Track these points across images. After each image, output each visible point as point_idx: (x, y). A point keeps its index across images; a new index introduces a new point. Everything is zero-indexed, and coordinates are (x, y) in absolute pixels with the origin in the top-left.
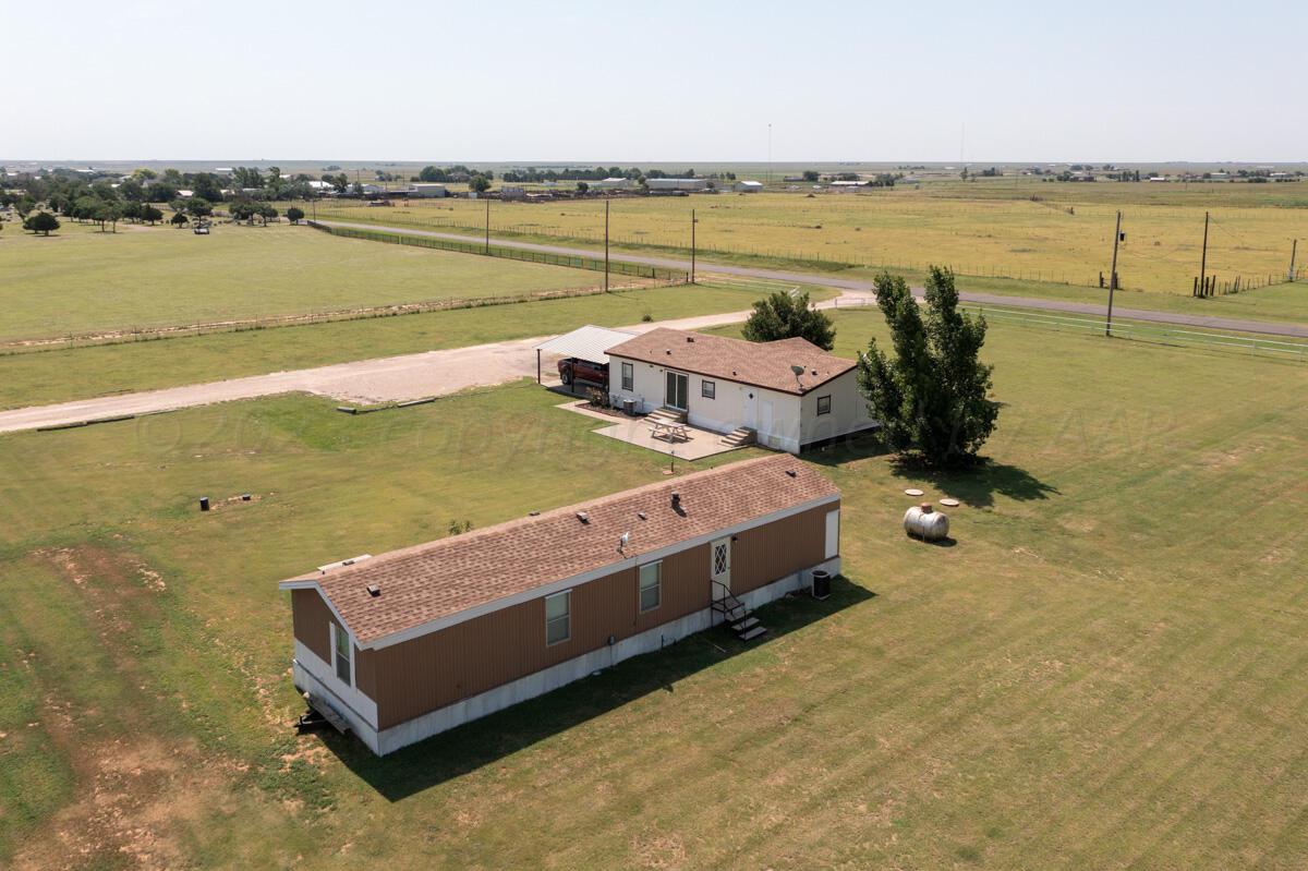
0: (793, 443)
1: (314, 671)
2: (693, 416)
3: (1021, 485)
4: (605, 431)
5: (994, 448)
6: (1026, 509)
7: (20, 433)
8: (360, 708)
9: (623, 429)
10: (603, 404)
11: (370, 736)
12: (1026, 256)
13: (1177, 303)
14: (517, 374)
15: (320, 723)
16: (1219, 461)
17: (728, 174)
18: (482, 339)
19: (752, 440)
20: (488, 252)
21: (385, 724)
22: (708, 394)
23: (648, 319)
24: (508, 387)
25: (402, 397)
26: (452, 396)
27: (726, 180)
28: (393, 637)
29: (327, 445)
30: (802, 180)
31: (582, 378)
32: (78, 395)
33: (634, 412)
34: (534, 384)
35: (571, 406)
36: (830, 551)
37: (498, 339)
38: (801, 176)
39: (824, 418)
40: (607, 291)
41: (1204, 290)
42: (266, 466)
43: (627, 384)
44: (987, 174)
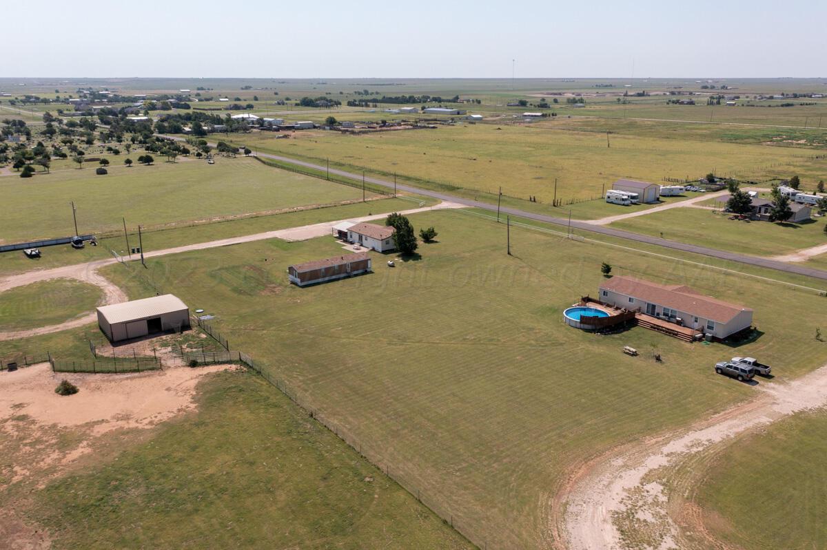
0: (380, 250)
1: (291, 277)
2: (364, 244)
4: (344, 248)
6: (415, 262)
7: (219, 247)
8: (298, 280)
9: (348, 247)
10: (346, 241)
11: (299, 284)
14: (328, 233)
15: (293, 283)
18: (320, 221)
19: (373, 249)
21: (301, 281)
22: (366, 239)
23: (370, 215)
24: (325, 236)
25: (300, 239)
26: (311, 239)
27: (475, 103)
28: (301, 272)
29: (285, 249)
30: (517, 105)
31: (342, 235)
32: (223, 238)
33: (352, 243)
34: (331, 236)
35: (339, 242)
36: (369, 266)
37: (325, 222)
38: (517, 103)
39: (387, 245)
40: (365, 202)
41: (556, 204)
42: (274, 254)
43: (351, 236)
44: (639, 95)
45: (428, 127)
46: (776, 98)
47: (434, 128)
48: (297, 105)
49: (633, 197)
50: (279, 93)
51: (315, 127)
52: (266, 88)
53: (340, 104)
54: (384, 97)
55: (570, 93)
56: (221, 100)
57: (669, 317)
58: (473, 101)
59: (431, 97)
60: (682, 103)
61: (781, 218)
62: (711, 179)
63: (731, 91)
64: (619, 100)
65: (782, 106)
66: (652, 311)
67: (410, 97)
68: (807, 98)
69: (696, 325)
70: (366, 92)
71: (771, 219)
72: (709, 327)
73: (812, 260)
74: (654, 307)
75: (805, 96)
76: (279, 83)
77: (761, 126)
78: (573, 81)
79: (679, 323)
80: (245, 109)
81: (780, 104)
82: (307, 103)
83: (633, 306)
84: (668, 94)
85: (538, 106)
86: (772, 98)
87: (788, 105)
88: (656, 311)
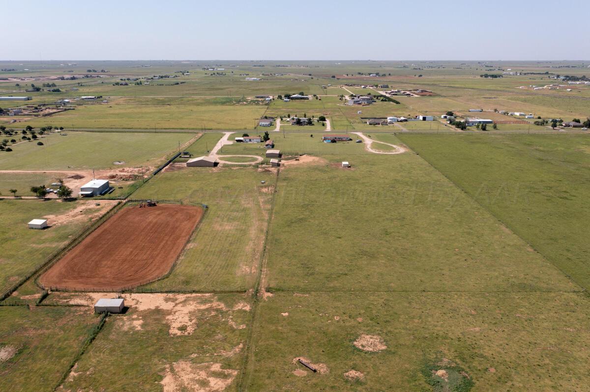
60: (122, 84)
81: (174, 83)
87: (177, 84)
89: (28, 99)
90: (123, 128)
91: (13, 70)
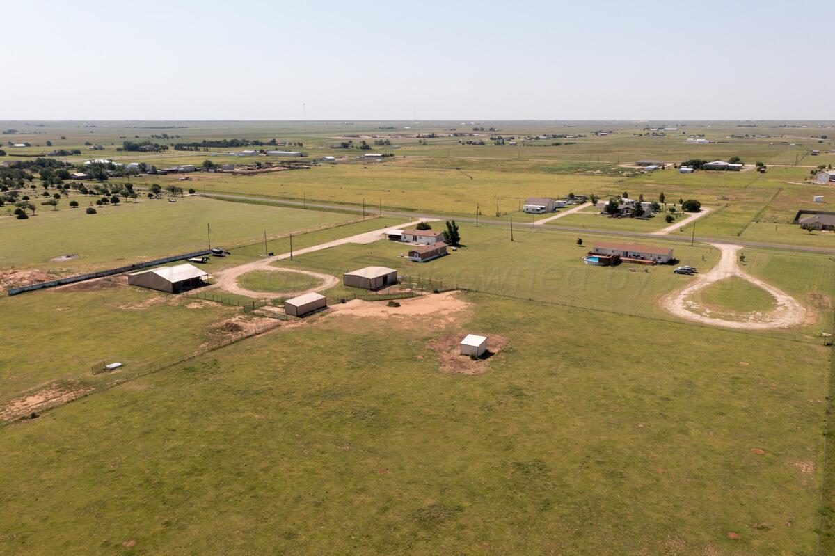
3: (463, 246)
5: (460, 243)
6: (465, 248)
11: (420, 261)
12: (459, 203)
13: (492, 218)
16: (487, 243)
17: (299, 144)
20: (305, 208)
22: (420, 238)
30: (340, 147)
31: (394, 238)
38: (340, 145)
41: (498, 215)
44: (430, 137)
45: (303, 168)
46: (541, 139)
47: (307, 168)
48: (119, 150)
49: (542, 209)
50: (67, 137)
51: (196, 170)
52: (35, 132)
53: (167, 148)
54: (205, 141)
55: (366, 135)
56: (17, 145)
57: (637, 257)
58: (295, 144)
59: (251, 140)
60: (475, 144)
61: (638, 215)
62: (572, 196)
63: (497, 133)
64: (420, 141)
65: (553, 145)
66: (626, 254)
67: (233, 141)
68: (562, 138)
69: (651, 258)
70: (165, 136)
71: (632, 216)
72: (659, 258)
73: (670, 233)
74: (627, 253)
75: (561, 137)
76: (38, 126)
77: (559, 161)
78: (352, 124)
79: (642, 258)
80: (72, 155)
81: (551, 144)
82: (131, 148)
83: (616, 254)
84: (452, 135)
85: (361, 148)
86: (537, 138)
87: (557, 144)
88: (629, 254)
89: (301, 156)
90: (285, 198)
91: (392, 128)
